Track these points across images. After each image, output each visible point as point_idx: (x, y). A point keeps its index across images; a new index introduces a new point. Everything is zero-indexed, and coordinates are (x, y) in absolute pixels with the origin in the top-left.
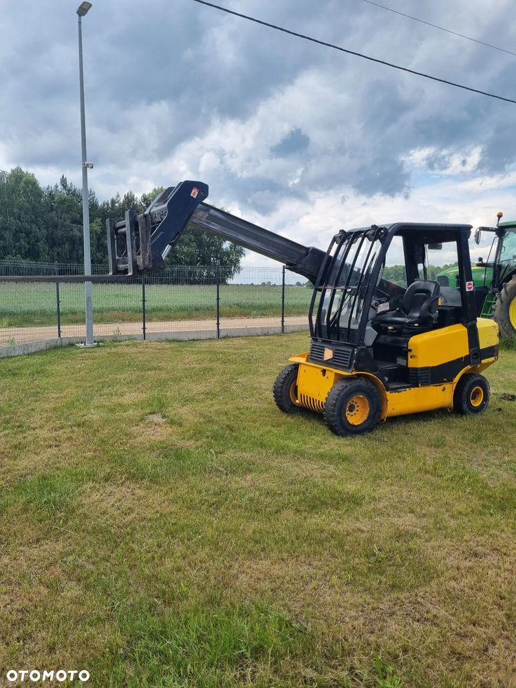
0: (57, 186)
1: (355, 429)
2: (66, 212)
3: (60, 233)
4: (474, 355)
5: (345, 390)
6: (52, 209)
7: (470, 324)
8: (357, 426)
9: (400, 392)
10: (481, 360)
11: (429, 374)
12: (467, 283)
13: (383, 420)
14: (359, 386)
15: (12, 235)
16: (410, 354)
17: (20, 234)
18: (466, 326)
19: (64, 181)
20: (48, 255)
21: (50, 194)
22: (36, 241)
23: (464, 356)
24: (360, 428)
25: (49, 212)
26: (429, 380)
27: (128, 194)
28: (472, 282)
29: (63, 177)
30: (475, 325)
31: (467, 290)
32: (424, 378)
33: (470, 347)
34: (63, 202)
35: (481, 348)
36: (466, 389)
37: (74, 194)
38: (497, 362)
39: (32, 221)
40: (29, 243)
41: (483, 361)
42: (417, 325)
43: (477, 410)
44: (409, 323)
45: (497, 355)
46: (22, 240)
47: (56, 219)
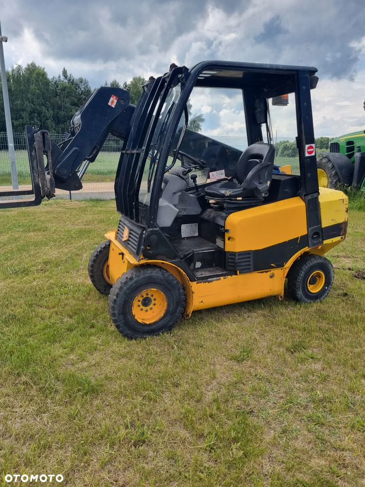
0: (59, 77)
1: (147, 328)
2: (67, 97)
3: (62, 113)
4: (315, 234)
5: (130, 283)
6: (57, 95)
7: (309, 197)
8: (150, 325)
9: (211, 281)
10: (323, 240)
11: (251, 259)
12: (307, 146)
13: (188, 315)
14: (150, 278)
15: (28, 115)
16: (227, 235)
17: (34, 114)
18: (304, 201)
19: (65, 72)
20: (55, 130)
21: (55, 83)
22: (46, 120)
23: (299, 236)
24: (153, 327)
25: (55, 97)
26: (252, 267)
27: (113, 82)
28: (313, 145)
29: (64, 69)
30: (317, 199)
31: (307, 155)
32: (244, 264)
33: (309, 225)
34: (64, 89)
35: (323, 227)
36: (302, 274)
37: (73, 83)
38: (343, 243)
39: (43, 104)
40: (41, 121)
41: (325, 242)
42: (241, 198)
43: (316, 297)
44: (230, 196)
45: (344, 234)
46: (35, 119)
47: (60, 102)
